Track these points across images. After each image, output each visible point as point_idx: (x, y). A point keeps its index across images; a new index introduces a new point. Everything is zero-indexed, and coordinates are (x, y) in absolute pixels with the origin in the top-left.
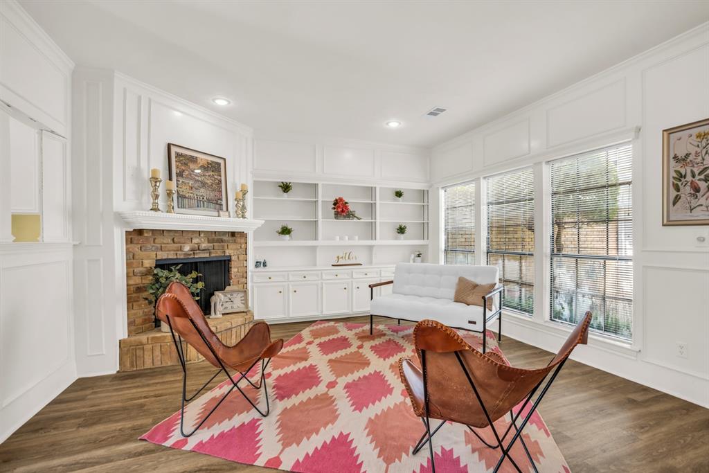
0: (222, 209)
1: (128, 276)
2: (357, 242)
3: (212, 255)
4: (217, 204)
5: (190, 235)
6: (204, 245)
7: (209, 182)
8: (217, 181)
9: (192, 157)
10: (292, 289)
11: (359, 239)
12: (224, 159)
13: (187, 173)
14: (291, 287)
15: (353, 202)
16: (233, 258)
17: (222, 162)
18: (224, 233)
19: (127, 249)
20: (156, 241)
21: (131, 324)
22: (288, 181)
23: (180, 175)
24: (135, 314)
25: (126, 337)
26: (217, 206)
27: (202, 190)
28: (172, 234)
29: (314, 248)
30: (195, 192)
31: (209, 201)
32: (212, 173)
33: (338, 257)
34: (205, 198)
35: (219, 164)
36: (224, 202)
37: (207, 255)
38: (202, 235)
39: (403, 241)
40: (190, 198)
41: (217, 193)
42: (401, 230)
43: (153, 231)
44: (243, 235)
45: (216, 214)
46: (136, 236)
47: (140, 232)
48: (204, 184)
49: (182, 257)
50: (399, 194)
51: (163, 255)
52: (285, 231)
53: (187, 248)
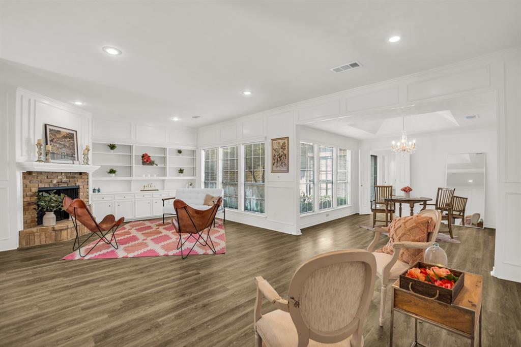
0: (75, 160)
1: (23, 197)
2: (155, 177)
3: (69, 185)
4: (72, 157)
5: (57, 174)
6: (64, 180)
7: (67, 144)
8: (72, 144)
9: (59, 131)
10: (116, 204)
11: (157, 176)
12: (76, 131)
13: (55, 140)
14: (116, 203)
15: (153, 155)
16: (81, 187)
17: (75, 133)
18: (76, 173)
19: (23, 182)
20: (38, 178)
21: (25, 222)
22: (114, 144)
23: (51, 141)
24: (27, 217)
25: (23, 229)
27: (64, 149)
28: (47, 174)
29: (130, 181)
30: (60, 150)
31: (68, 155)
32: (69, 139)
33: (144, 186)
34: (65, 154)
35: (73, 134)
36: (76, 156)
37: (66, 185)
38: (63, 174)
39: (182, 177)
40: (57, 154)
41: (72, 151)
42: (181, 171)
43: (37, 172)
44: (86, 174)
45: (71, 162)
46: (28, 175)
47: (30, 173)
48: (65, 146)
49: (52, 186)
50: (180, 152)
51: (42, 186)
52: (112, 171)
53: (55, 181)
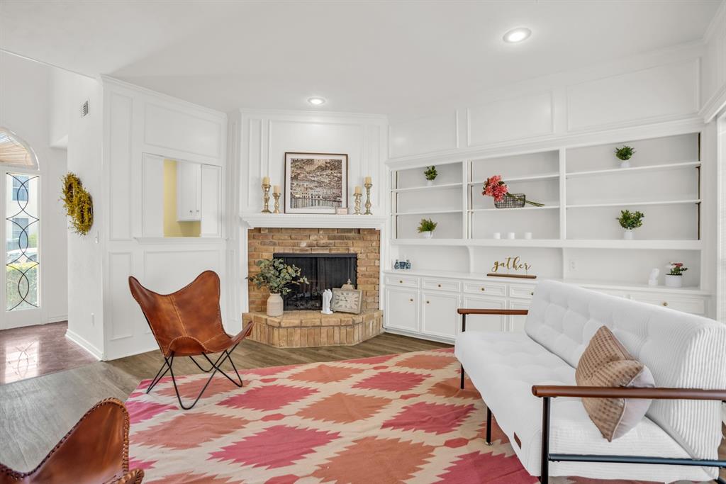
0: (339, 206)
1: (249, 265)
2: (529, 241)
3: (333, 252)
4: (335, 201)
5: (307, 233)
6: (324, 241)
7: (327, 180)
8: (336, 179)
9: (308, 160)
10: (425, 300)
11: (534, 237)
12: (347, 155)
13: (302, 175)
14: (424, 296)
16: (359, 256)
17: (343, 158)
18: (350, 230)
19: (249, 244)
20: (274, 237)
21: (251, 303)
23: (294, 178)
24: (255, 295)
25: (248, 312)
26: (335, 204)
27: (318, 189)
28: (289, 231)
30: (310, 192)
31: (325, 199)
32: (329, 172)
33: (497, 264)
34: (321, 197)
35: (340, 162)
36: (343, 199)
37: (327, 252)
38: (321, 232)
39: (630, 241)
40: (304, 198)
41: (335, 191)
42: (630, 221)
43: (270, 230)
44: (374, 233)
45: (333, 211)
46: (257, 232)
47: (259, 230)
48: (320, 184)
49: (298, 252)
50: (624, 154)
51: (279, 250)
52: (428, 227)
53: (304, 244)
